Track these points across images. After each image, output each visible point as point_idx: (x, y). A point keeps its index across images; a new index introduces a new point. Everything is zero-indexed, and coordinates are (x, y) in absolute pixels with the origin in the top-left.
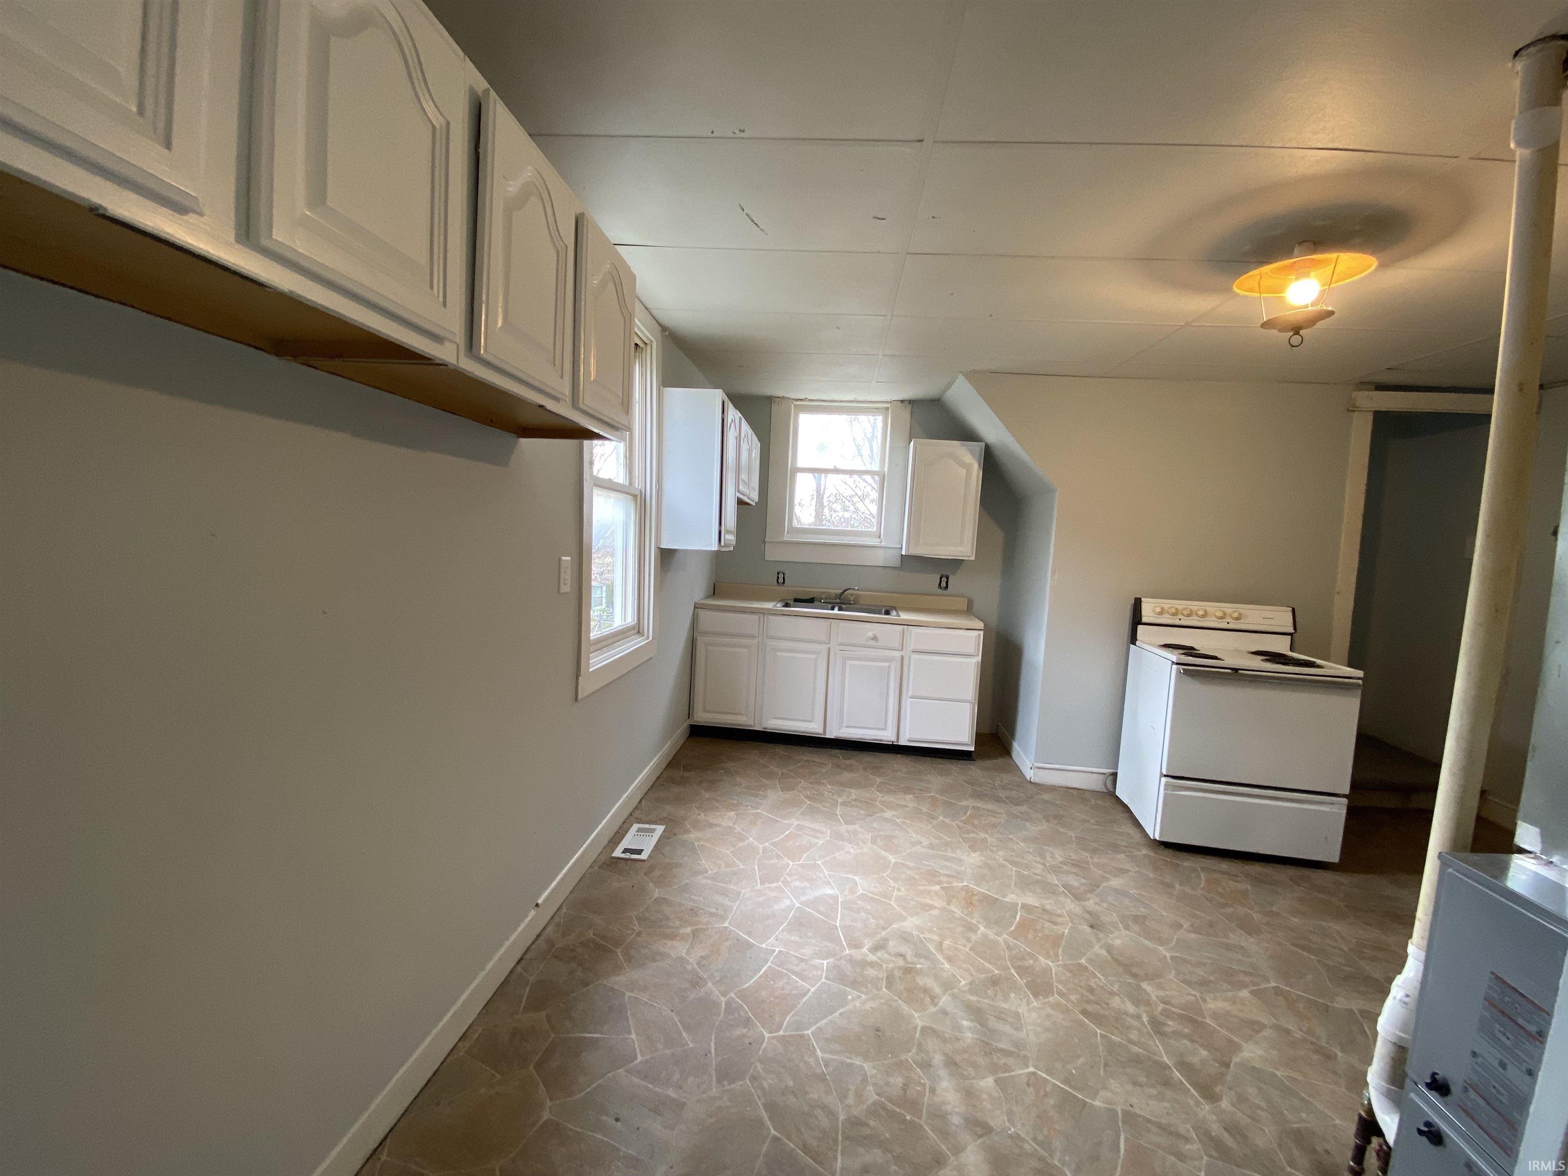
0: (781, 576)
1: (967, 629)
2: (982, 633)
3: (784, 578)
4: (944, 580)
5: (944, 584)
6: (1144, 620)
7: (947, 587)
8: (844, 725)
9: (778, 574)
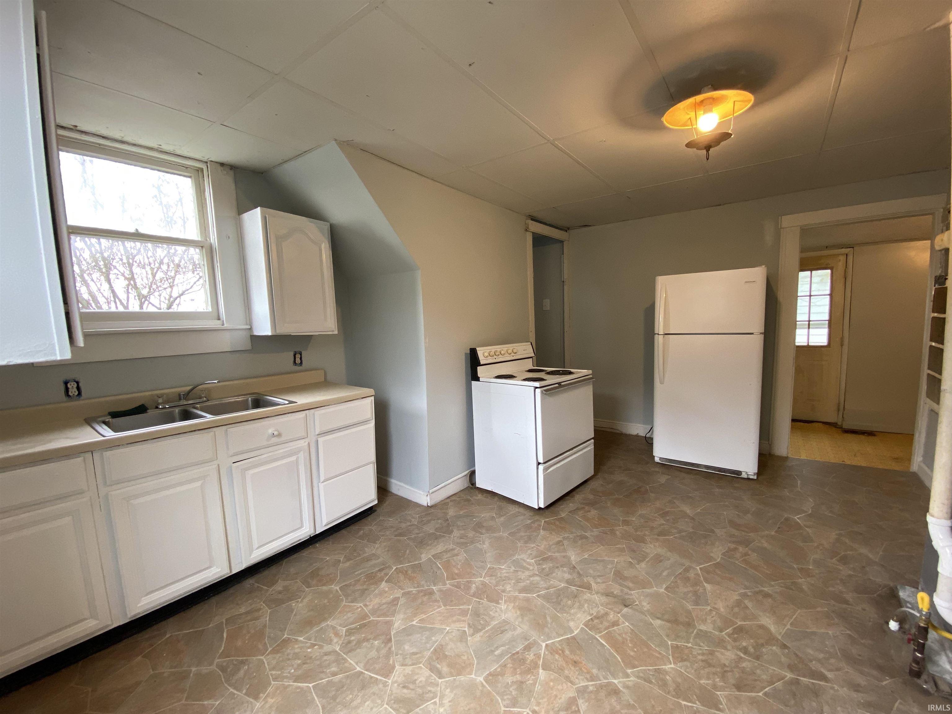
0: (72, 386)
1: (362, 398)
2: (373, 398)
3: (78, 388)
4: (298, 356)
5: (298, 360)
6: (482, 363)
7: (301, 363)
8: (256, 545)
9: (66, 383)
